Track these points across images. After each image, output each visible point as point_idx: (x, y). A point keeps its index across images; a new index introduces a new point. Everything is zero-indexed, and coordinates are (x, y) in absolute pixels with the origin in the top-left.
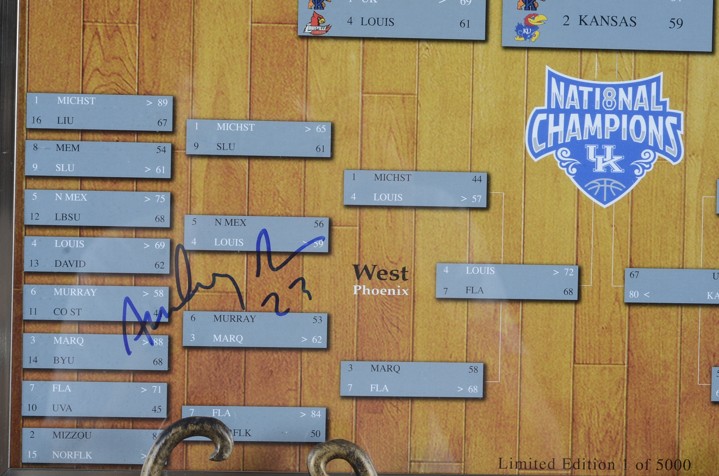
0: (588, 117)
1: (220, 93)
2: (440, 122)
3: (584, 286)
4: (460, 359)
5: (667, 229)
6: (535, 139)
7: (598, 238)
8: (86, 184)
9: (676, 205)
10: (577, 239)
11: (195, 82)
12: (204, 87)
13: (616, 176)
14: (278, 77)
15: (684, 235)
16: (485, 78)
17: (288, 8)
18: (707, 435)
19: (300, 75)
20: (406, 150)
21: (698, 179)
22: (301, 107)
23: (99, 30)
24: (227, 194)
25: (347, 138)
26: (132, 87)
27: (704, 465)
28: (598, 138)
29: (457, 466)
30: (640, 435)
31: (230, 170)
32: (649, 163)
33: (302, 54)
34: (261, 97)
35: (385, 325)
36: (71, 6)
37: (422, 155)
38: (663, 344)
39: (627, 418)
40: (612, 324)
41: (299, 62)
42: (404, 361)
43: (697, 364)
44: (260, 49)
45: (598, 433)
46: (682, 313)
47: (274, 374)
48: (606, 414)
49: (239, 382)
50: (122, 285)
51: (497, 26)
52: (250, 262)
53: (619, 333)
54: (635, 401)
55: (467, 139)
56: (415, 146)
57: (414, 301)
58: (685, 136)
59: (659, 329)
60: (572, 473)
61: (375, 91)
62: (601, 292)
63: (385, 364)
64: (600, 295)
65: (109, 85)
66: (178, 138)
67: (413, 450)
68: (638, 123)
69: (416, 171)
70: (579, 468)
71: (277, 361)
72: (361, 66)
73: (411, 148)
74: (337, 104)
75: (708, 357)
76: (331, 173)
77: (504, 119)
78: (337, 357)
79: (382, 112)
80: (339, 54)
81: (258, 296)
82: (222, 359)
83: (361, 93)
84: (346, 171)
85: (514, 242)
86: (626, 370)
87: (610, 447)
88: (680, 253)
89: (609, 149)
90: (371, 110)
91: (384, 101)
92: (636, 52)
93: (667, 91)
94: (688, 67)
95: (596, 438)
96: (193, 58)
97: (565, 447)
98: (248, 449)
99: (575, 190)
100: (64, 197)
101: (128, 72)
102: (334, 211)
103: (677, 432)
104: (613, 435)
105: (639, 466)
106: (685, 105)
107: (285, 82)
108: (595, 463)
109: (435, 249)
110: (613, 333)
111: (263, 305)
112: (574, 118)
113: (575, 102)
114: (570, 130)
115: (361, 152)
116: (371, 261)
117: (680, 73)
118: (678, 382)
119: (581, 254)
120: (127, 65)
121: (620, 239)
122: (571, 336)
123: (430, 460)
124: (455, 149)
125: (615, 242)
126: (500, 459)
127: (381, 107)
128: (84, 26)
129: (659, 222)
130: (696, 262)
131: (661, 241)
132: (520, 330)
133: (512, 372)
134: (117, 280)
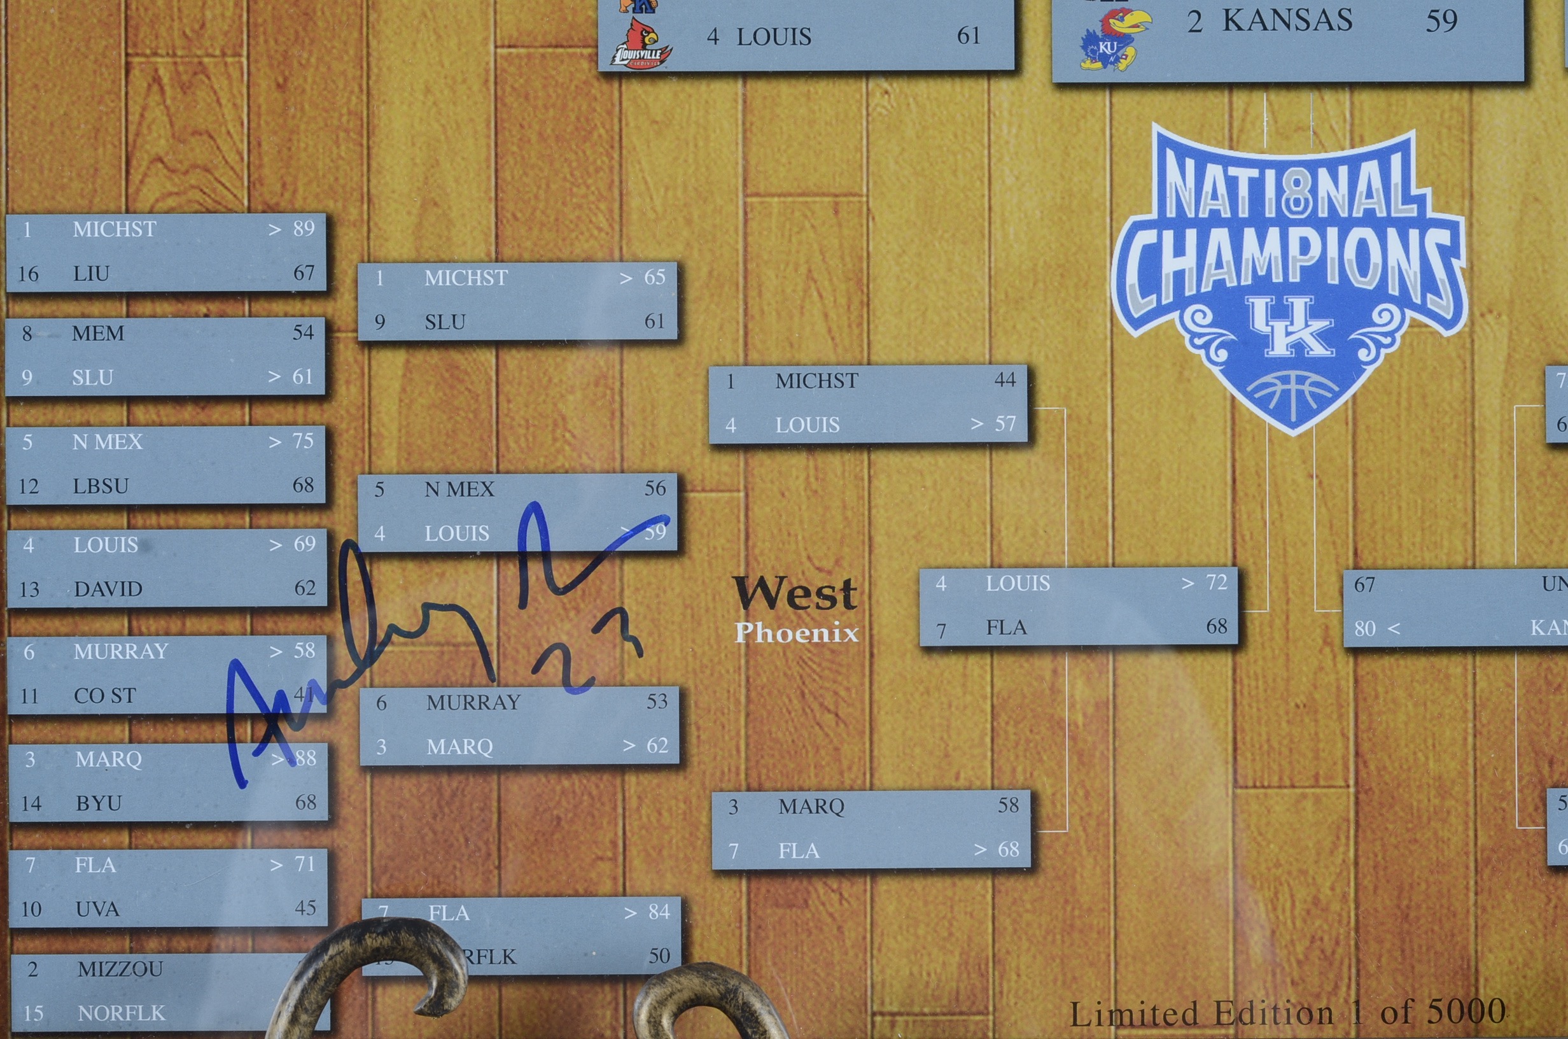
0: (1250, 234)
1: (431, 203)
2: (919, 255)
3: (1253, 612)
4: (978, 783)
5: (1436, 480)
6: (1132, 286)
7: (1280, 504)
8: (140, 412)
9: (1455, 426)
10: (1233, 508)
11: (373, 182)
12: (393, 192)
13: (1316, 365)
14: (557, 165)
15: (1474, 492)
16: (1016, 153)
17: (574, 11)
18: (1541, 941)
19: (605, 158)
20: (845, 318)
21: (1503, 367)
22: (609, 230)
23: (161, 72)
24: (449, 426)
25: (712, 295)
26: (235, 196)
27: (1536, 1010)
28: (1274, 280)
29: (977, 1023)
30: (1388, 945)
31: (456, 372)
32: (1391, 334)
33: (610, 113)
34: (521, 211)
35: (808, 710)
36: (100, 21)
37: (881, 328)
38: (1434, 739)
39: (1357, 908)
40: (1317, 696)
41: (602, 131)
42: (852, 789)
43: (1513, 783)
44: (515, 105)
45: (1292, 941)
46: (1474, 668)
47: (563, 823)
48: (1309, 899)
49: (487, 843)
50: (224, 634)
51: (1041, 39)
52: (505, 578)
53: (1335, 716)
54: (1375, 867)
55: (981, 292)
56: (865, 310)
57: (872, 655)
58: (1470, 272)
59: (1425, 704)
60: (1237, 1032)
61: (773, 190)
62: (1291, 626)
63: (811, 797)
64: (1288, 632)
65: (185, 193)
66: (340, 307)
67: (878, 987)
68: (1362, 245)
69: (869, 364)
70: (1252, 1022)
71: (571, 796)
72: (740, 136)
73: (856, 313)
74: (689, 222)
75: (1537, 766)
76: (679, 375)
77: (1062, 245)
78: (703, 784)
79: (790, 236)
80: (690, 111)
81: (524, 652)
82: (447, 793)
83: (741, 195)
84: (713, 371)
85: (1091, 517)
86: (1352, 799)
87: (1321, 973)
88: (1466, 534)
90: (765, 233)
91: (793, 212)
92: (1352, 86)
93: (1427, 172)
94: (1471, 117)
95: (1289, 953)
96: (368, 128)
97: (1219, 974)
98: (510, 992)
99: (1225, 398)
100: (92, 441)
101: (227, 162)
102: (688, 459)
103: (1472, 937)
104: (1328, 945)
105: (1389, 1015)
106: (1467, 202)
107: (572, 175)
108: (1288, 1010)
109: (915, 537)
110: (1320, 716)
111: (536, 669)
112: (1220, 237)
113: (1220, 202)
114: (1210, 265)
115: (746, 326)
116: (773, 568)
117: (1455, 132)
118: (1471, 825)
119: (1244, 540)
120: (224, 148)
121: (1330, 504)
122: (1226, 724)
123: (916, 1009)
124: (954, 313)
125: (1318, 513)
126: (1075, 1004)
127: (788, 226)
128: (127, 64)
129: (1416, 464)
130: (1503, 553)
131: (1423, 508)
132: (1111, 713)
133: (1096, 808)
134: (214, 623)
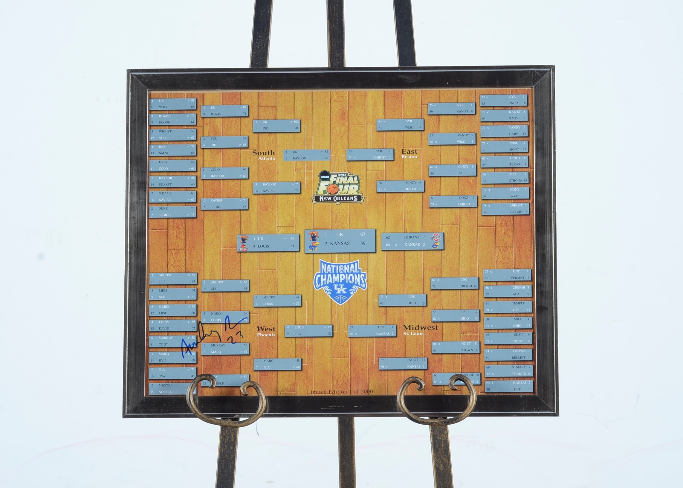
0: (334, 275)
1: (212, 271)
2: (285, 279)
3: (335, 331)
4: (293, 357)
5: (362, 312)
6: (317, 283)
7: (339, 315)
8: (169, 302)
9: (365, 303)
10: (332, 316)
11: (204, 268)
12: (207, 269)
13: (344, 295)
14: (231, 265)
15: (368, 313)
16: (299, 263)
17: (234, 243)
18: (378, 381)
19: (238, 264)
21: (372, 295)
22: (239, 275)
23: (173, 252)
24: (215, 304)
25: (254, 284)
26: (183, 270)
27: (377, 391)
28: (338, 282)
29: (293, 393)
30: (355, 382)
31: (216, 296)
32: (355, 290)
33: (239, 258)
34: (226, 272)
35: (268, 346)
36: (164, 244)
37: (279, 289)
38: (362, 350)
39: (350, 376)
40: (344, 344)
41: (238, 260)
42: (275, 358)
43: (374, 357)
44: (225, 257)
45: (341, 381)
46: (368, 340)
47: (231, 363)
48: (343, 374)
49: (220, 366)
50: (181, 335)
51: (303, 246)
52: (223, 327)
53: (347, 347)
54: (353, 370)
55: (294, 284)
56: (277, 286)
58: (367, 281)
59: (360, 345)
60: (332, 395)
61: (263, 269)
63: (268, 359)
64: (340, 334)
65: (176, 270)
66: (199, 287)
67: (278, 388)
68: (351, 277)
69: (277, 295)
70: (334, 393)
71: (233, 359)
72: (258, 261)
73: (275, 287)
74: (251, 274)
75: (378, 355)
76: (249, 296)
77: (306, 277)
78: (252, 357)
79: (266, 276)
80: (251, 257)
81: (226, 338)
82: (214, 359)
83: (258, 270)
84: (254, 296)
85: (310, 317)
86: (350, 359)
87: (345, 386)
88: (367, 320)
89: (342, 286)
90: (262, 275)
91: (266, 272)
92: (349, 253)
93: (361, 266)
94: (367, 257)
95: (340, 383)
96: (203, 260)
97: (329, 386)
98: (223, 389)
99: (330, 299)
100: (162, 307)
101: (182, 265)
102: (250, 309)
103: (368, 380)
104: (346, 381)
105: (355, 392)
106: (367, 270)
107: (233, 267)
108: (340, 391)
109: (284, 320)
110: (345, 347)
111: (227, 340)
112: (330, 276)
113: (330, 270)
114: (328, 280)
115: (259, 289)
116: (263, 325)
117: (365, 260)
118: (368, 363)
119: (333, 321)
120: (182, 263)
121: (346, 315)
122: (331, 348)
123: (284, 391)
124: (290, 287)
125: (344, 317)
126: (308, 390)
127: (265, 274)
128: (168, 251)
129: (359, 309)
130: (372, 323)
131: (360, 316)
132: (313, 347)
133: (311, 361)
134: (180, 333)
